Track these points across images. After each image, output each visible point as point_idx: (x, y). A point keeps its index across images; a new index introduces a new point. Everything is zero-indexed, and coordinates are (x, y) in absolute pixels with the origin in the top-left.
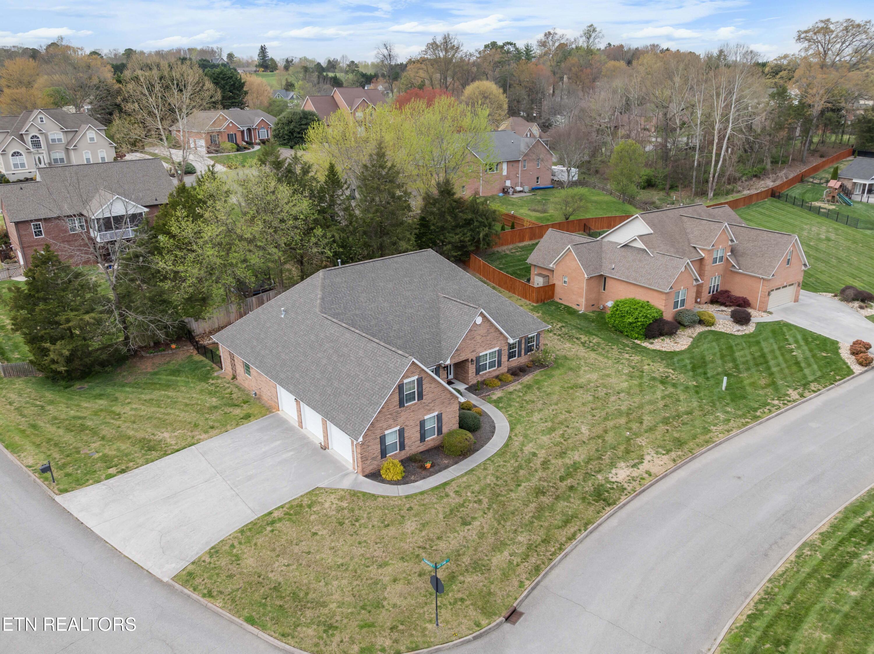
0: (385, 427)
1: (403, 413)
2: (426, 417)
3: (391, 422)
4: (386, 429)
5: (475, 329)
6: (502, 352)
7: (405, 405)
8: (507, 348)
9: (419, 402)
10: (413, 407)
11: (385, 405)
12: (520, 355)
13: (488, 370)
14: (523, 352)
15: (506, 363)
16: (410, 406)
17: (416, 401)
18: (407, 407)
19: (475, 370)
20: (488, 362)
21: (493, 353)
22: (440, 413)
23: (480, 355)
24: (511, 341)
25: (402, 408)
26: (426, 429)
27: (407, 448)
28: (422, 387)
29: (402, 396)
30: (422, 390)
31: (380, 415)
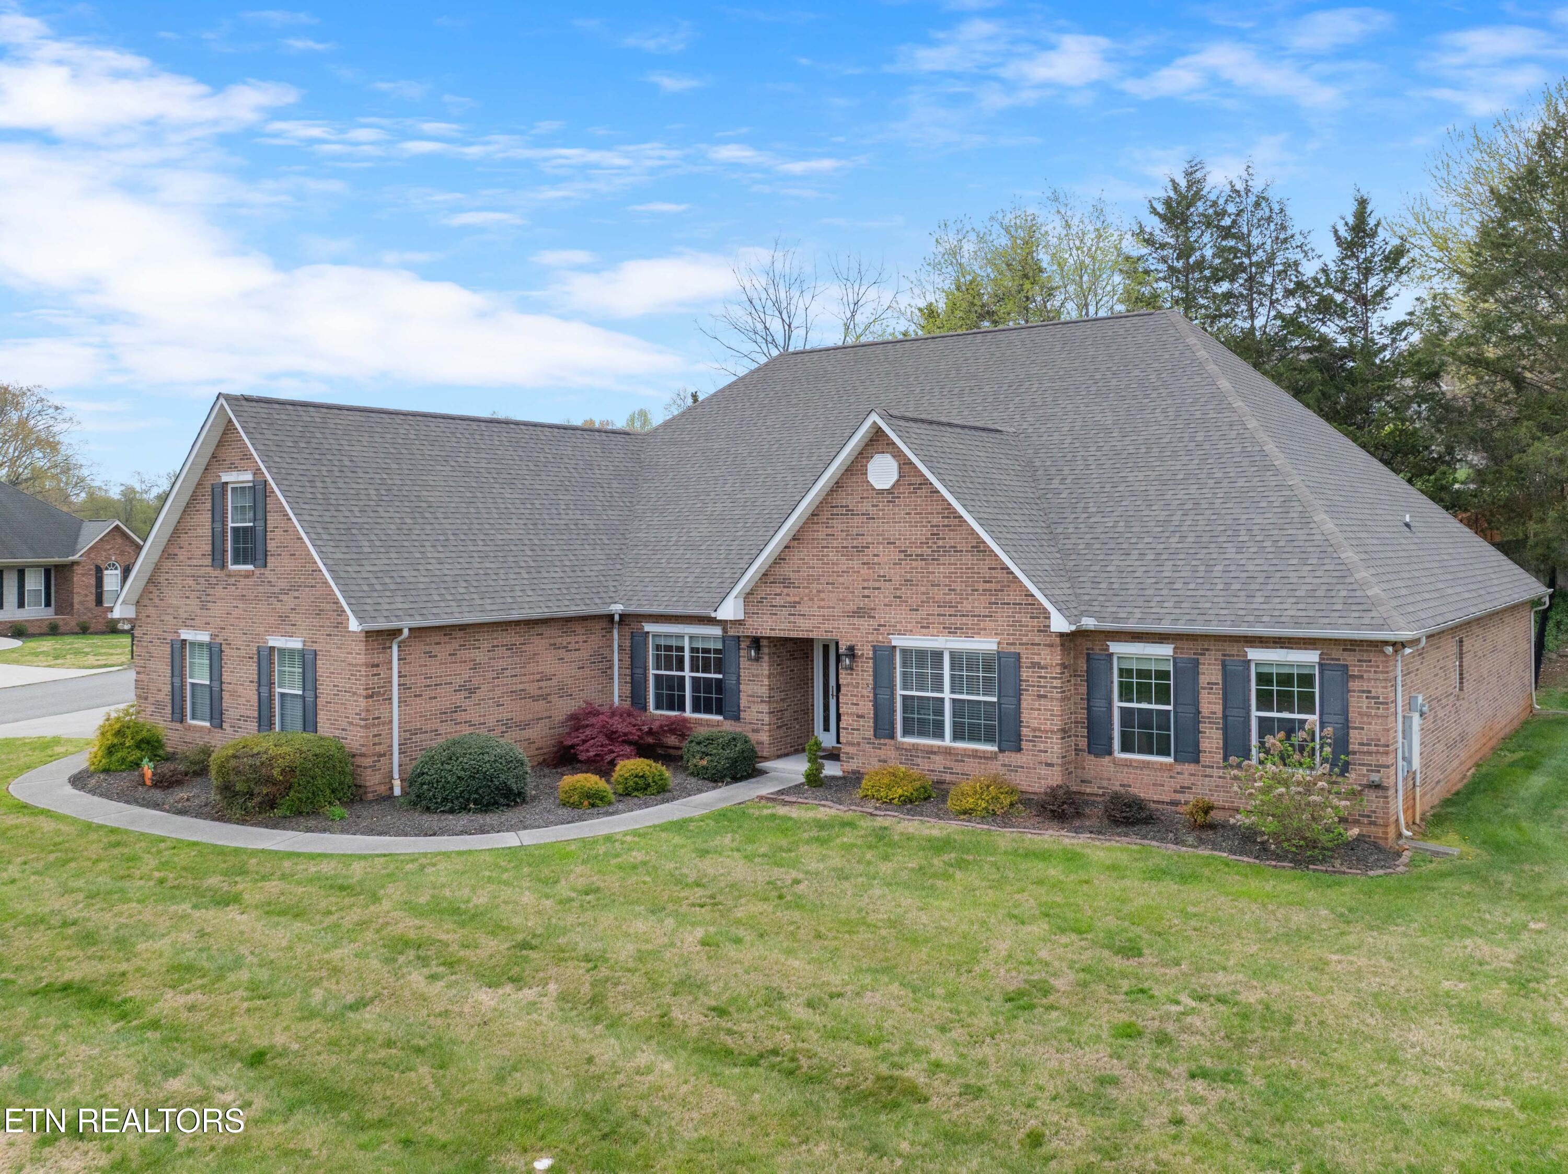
0: (181, 613)
1: (219, 591)
2: (273, 641)
3: (194, 604)
4: (187, 625)
5: (866, 506)
6: (1024, 674)
7: (230, 566)
8: (1052, 659)
9: (258, 572)
10: (243, 582)
11: (183, 539)
12: (1188, 751)
13: (948, 741)
14: (1212, 741)
15: (1055, 749)
16: (235, 573)
17: (253, 566)
18: (230, 574)
19: (869, 709)
20: (947, 697)
21: (972, 659)
22: (309, 646)
23: (898, 642)
24: (1059, 624)
25: (218, 572)
26: (277, 689)
27: (227, 726)
28: (265, 521)
29: (218, 528)
30: (265, 531)
31: (175, 569)
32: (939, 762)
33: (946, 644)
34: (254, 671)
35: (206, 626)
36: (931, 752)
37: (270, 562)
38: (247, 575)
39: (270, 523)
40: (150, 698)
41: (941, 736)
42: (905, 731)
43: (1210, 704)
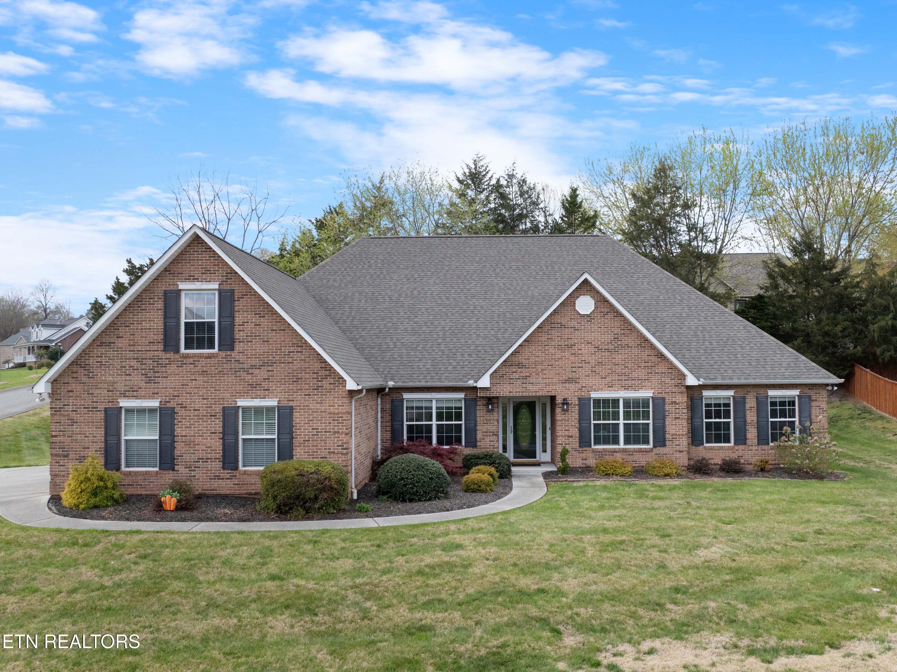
0: (121, 387)
1: (173, 367)
3: (137, 379)
4: (124, 395)
6: (667, 407)
7: (183, 350)
8: (682, 399)
9: (223, 354)
10: (203, 361)
11: (122, 331)
12: (741, 439)
13: (622, 445)
14: (752, 433)
15: (684, 442)
16: (194, 355)
17: (216, 350)
18: (187, 356)
19: (575, 432)
20: (621, 422)
21: (637, 403)
22: (285, 403)
23: (595, 395)
24: (691, 381)
25: (170, 355)
26: (241, 437)
27: (181, 468)
28: (233, 317)
29: (171, 323)
30: (233, 325)
31: (111, 353)
33: (621, 394)
34: (217, 425)
35: (153, 395)
36: (615, 451)
37: (238, 347)
38: (210, 356)
39: (239, 319)
40: (72, 455)
41: (618, 443)
42: (595, 443)
43: (751, 417)
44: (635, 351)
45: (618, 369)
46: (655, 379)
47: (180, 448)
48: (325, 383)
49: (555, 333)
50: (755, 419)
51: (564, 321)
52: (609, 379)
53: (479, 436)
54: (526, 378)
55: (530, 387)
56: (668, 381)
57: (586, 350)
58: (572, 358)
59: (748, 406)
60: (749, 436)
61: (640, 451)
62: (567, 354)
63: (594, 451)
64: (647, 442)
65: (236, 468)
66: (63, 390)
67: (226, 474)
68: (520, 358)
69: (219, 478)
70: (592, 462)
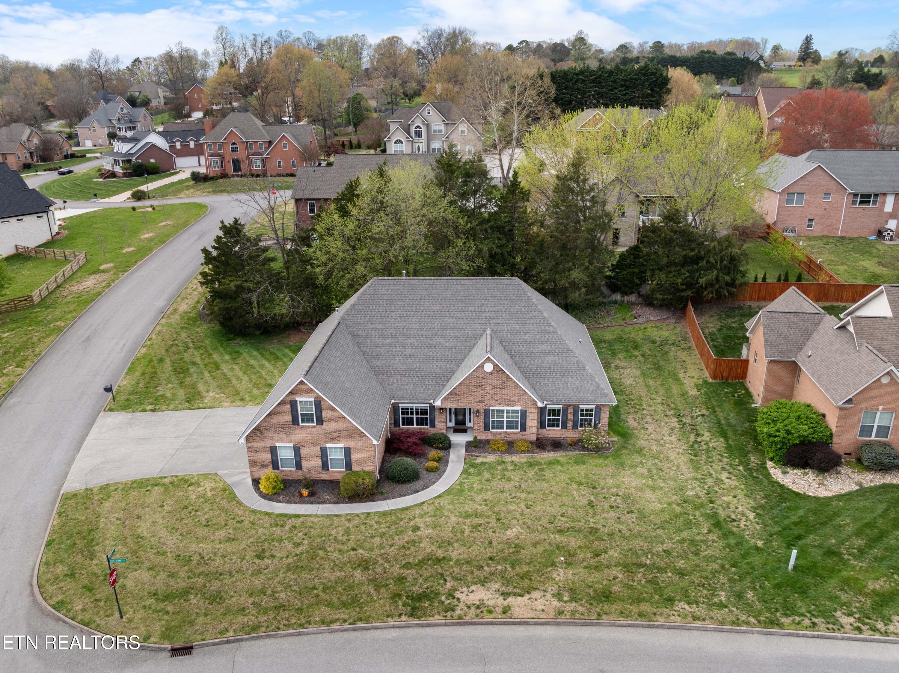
0: (276, 438)
1: (297, 432)
2: (328, 445)
3: (282, 435)
4: (278, 441)
5: (483, 375)
6: (527, 414)
7: (301, 424)
8: (535, 411)
9: (319, 426)
10: (310, 429)
11: (273, 416)
12: (564, 426)
13: (505, 430)
14: (570, 424)
15: (535, 430)
16: (306, 426)
17: (315, 424)
18: (303, 427)
19: (482, 424)
20: (505, 420)
21: (513, 411)
22: (347, 446)
23: (491, 408)
24: (540, 405)
25: (296, 426)
26: (329, 458)
27: (305, 469)
28: (321, 412)
29: (295, 413)
30: (321, 415)
31: (269, 425)
32: (503, 435)
33: (505, 408)
34: (319, 454)
35: (291, 442)
36: (501, 433)
37: (325, 424)
38: (313, 427)
39: (324, 412)
40: (258, 464)
41: (503, 428)
42: (492, 428)
43: (570, 416)
44: (513, 389)
45: (504, 397)
46: (522, 402)
47: (303, 462)
48: (364, 439)
49: (473, 380)
50: (572, 418)
51: (478, 374)
52: (499, 401)
53: (436, 423)
54: (458, 400)
55: (460, 404)
56: (529, 402)
57: (489, 388)
58: (482, 391)
59: (569, 412)
60: (568, 425)
61: (513, 433)
62: (479, 389)
63: (491, 433)
64: (517, 429)
65: (328, 470)
66: (251, 439)
67: (324, 472)
68: (456, 391)
69: (321, 473)
70: (490, 437)
